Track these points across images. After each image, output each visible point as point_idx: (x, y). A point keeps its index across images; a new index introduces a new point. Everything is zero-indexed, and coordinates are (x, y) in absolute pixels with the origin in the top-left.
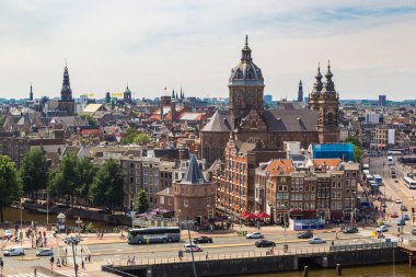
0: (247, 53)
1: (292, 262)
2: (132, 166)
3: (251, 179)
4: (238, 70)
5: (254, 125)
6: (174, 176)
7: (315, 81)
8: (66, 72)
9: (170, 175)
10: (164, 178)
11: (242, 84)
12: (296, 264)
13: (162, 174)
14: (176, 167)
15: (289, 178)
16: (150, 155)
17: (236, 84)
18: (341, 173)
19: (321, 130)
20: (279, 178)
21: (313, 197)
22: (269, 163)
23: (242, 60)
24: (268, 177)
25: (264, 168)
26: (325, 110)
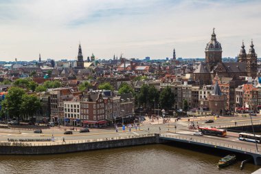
0: (214, 36)
2: (176, 89)
4: (211, 44)
5: (221, 70)
8: (80, 46)
9: (198, 92)
10: (194, 94)
11: (213, 50)
14: (200, 89)
15: (257, 92)
19: (249, 71)
20: (253, 92)
22: (243, 86)
23: (212, 39)
24: (244, 92)
25: (241, 88)
26: (251, 62)
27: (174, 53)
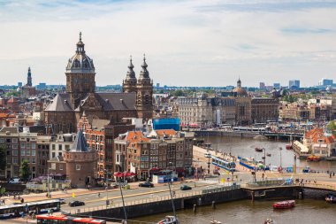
0: (81, 45)
1: (180, 203)
2: (8, 140)
3: (109, 148)
4: (76, 60)
5: (92, 106)
6: (51, 147)
7: (129, 70)
9: (48, 147)
10: (42, 150)
11: (80, 72)
12: (183, 204)
13: (39, 146)
14: (53, 140)
15: (149, 145)
16: (26, 130)
17: (74, 72)
18: (182, 139)
19: (140, 109)
20: (142, 145)
21: (165, 159)
22: (127, 134)
23: (77, 52)
24: (128, 145)
25: (124, 137)
26: (143, 93)
27: (29, 74)
